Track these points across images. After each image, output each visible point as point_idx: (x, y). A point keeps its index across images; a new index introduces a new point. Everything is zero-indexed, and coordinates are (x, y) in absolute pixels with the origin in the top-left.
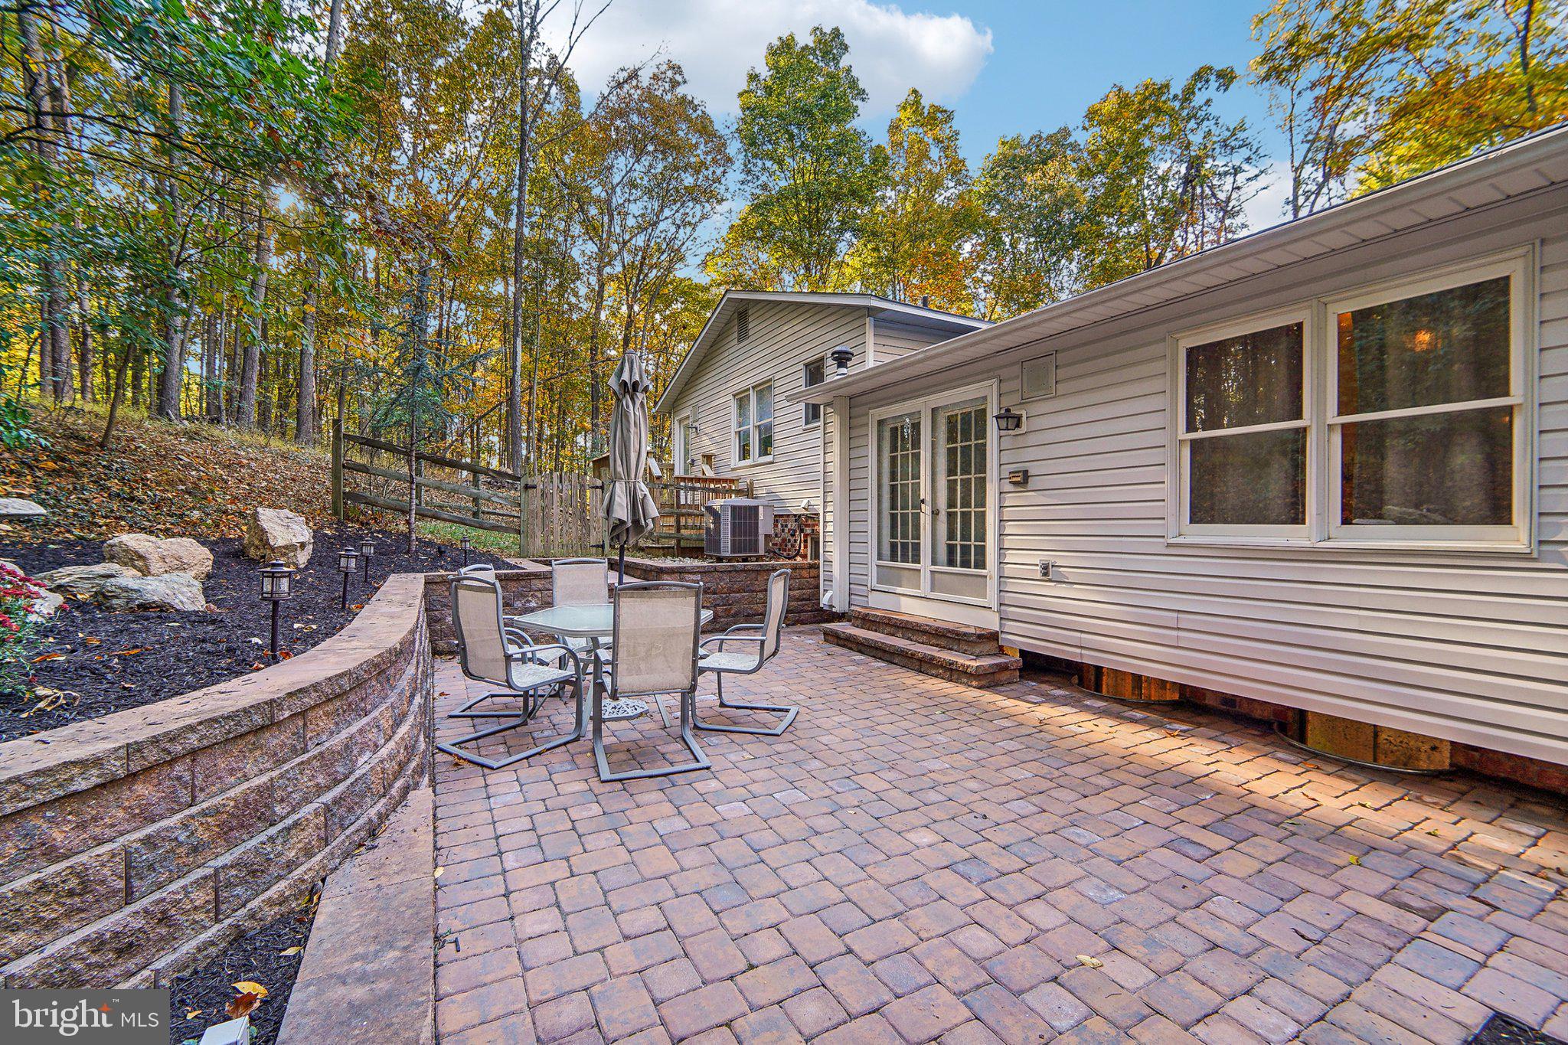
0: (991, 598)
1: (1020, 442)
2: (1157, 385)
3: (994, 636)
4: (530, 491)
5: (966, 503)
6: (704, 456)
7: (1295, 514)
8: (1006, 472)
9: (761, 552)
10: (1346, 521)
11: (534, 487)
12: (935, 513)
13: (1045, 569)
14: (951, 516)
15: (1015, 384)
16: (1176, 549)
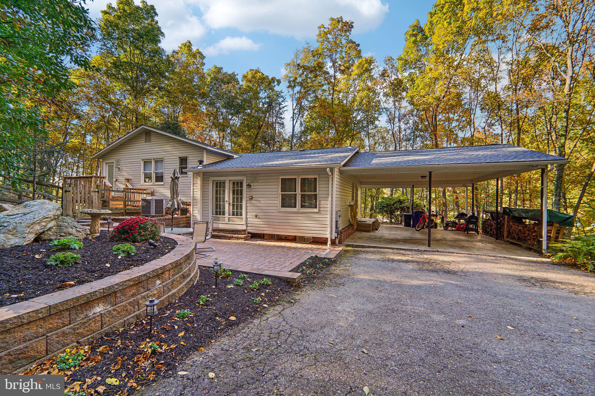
0: (244, 222)
1: (251, 190)
2: (276, 183)
3: (245, 230)
4: (67, 193)
5: (237, 202)
6: (126, 179)
7: (295, 207)
8: (248, 196)
9: (164, 213)
10: (301, 207)
11: (69, 191)
12: (229, 204)
13: (256, 216)
14: (233, 205)
15: (250, 178)
16: (280, 212)
